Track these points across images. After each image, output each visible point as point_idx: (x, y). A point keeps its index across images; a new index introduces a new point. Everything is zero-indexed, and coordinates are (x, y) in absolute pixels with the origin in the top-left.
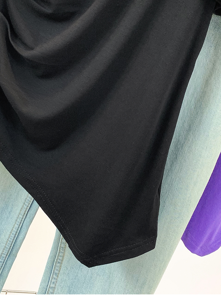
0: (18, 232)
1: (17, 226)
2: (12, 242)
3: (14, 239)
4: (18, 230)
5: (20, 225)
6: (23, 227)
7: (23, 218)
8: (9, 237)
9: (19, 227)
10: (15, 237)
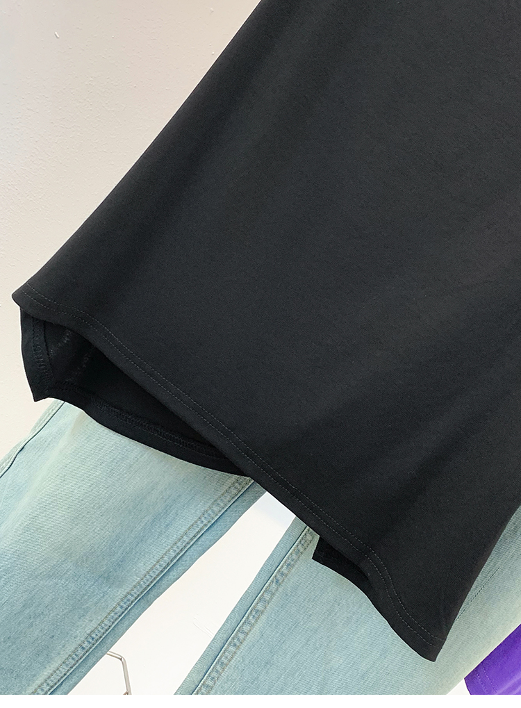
0: (172, 564)
1: (172, 554)
2: (155, 579)
3: (158, 575)
4: (171, 561)
5: (178, 554)
6: (184, 558)
7: (188, 543)
8: (152, 569)
9: (175, 557)
10: (162, 571)
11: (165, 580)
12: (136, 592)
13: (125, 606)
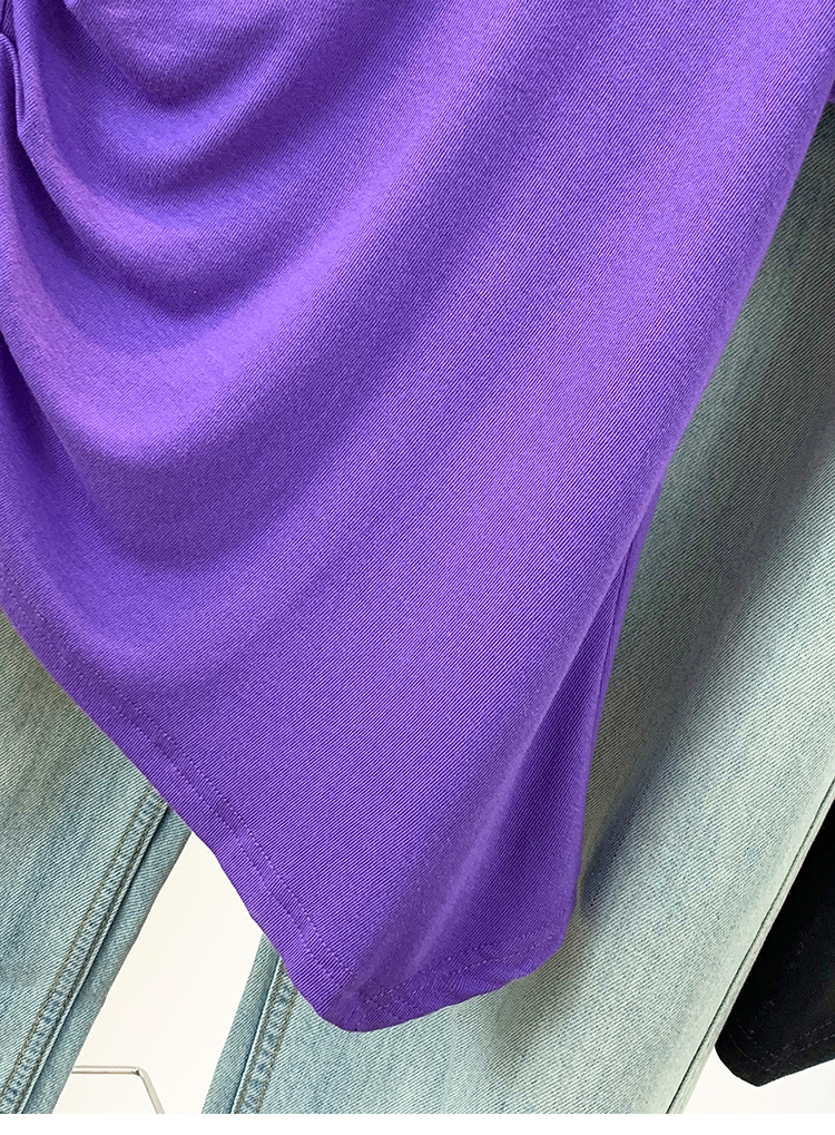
11: (111, 947)
12: (64, 986)
13: (54, 1016)
